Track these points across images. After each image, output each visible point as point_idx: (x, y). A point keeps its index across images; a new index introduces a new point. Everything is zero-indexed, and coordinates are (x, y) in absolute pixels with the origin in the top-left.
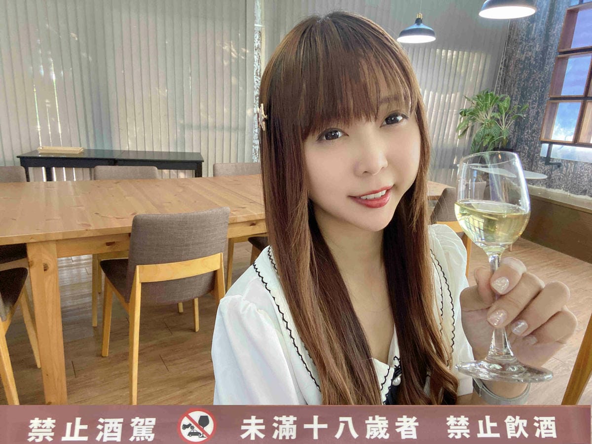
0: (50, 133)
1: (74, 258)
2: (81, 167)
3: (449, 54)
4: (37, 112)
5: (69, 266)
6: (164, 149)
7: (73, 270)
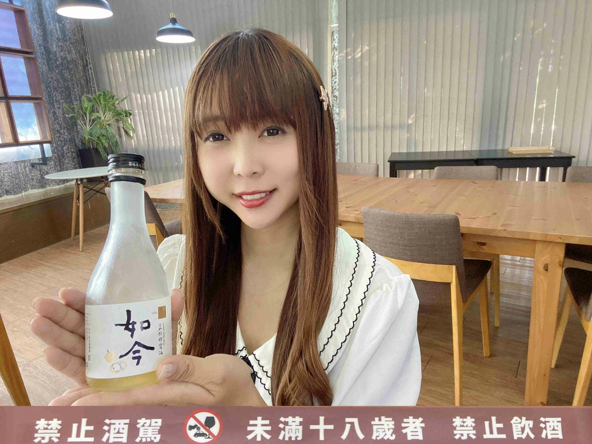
0: (542, 133)
1: (519, 257)
4: (555, 112)
5: (522, 266)
6: (420, 150)
7: (517, 270)
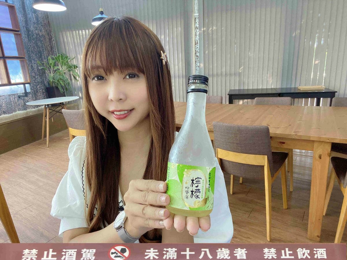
0: (318, 78)
1: (304, 151)
2: (297, 98)
3: (84, 33)
4: (325, 66)
5: (306, 156)
6: (246, 88)
7: (303, 158)
